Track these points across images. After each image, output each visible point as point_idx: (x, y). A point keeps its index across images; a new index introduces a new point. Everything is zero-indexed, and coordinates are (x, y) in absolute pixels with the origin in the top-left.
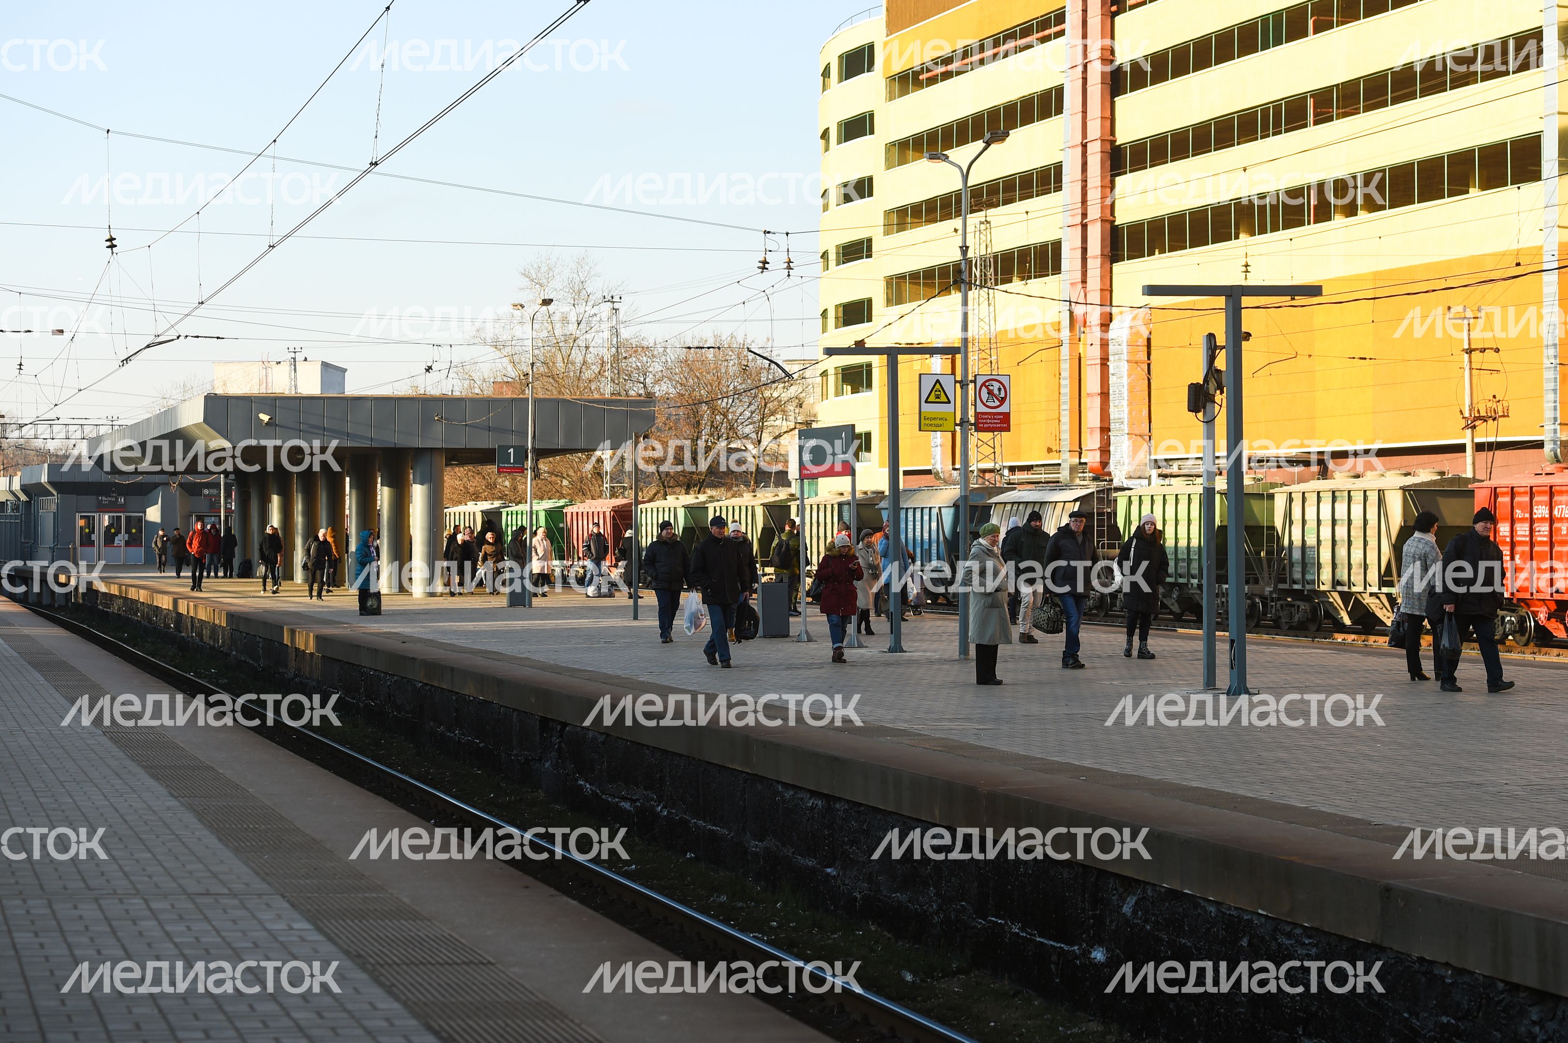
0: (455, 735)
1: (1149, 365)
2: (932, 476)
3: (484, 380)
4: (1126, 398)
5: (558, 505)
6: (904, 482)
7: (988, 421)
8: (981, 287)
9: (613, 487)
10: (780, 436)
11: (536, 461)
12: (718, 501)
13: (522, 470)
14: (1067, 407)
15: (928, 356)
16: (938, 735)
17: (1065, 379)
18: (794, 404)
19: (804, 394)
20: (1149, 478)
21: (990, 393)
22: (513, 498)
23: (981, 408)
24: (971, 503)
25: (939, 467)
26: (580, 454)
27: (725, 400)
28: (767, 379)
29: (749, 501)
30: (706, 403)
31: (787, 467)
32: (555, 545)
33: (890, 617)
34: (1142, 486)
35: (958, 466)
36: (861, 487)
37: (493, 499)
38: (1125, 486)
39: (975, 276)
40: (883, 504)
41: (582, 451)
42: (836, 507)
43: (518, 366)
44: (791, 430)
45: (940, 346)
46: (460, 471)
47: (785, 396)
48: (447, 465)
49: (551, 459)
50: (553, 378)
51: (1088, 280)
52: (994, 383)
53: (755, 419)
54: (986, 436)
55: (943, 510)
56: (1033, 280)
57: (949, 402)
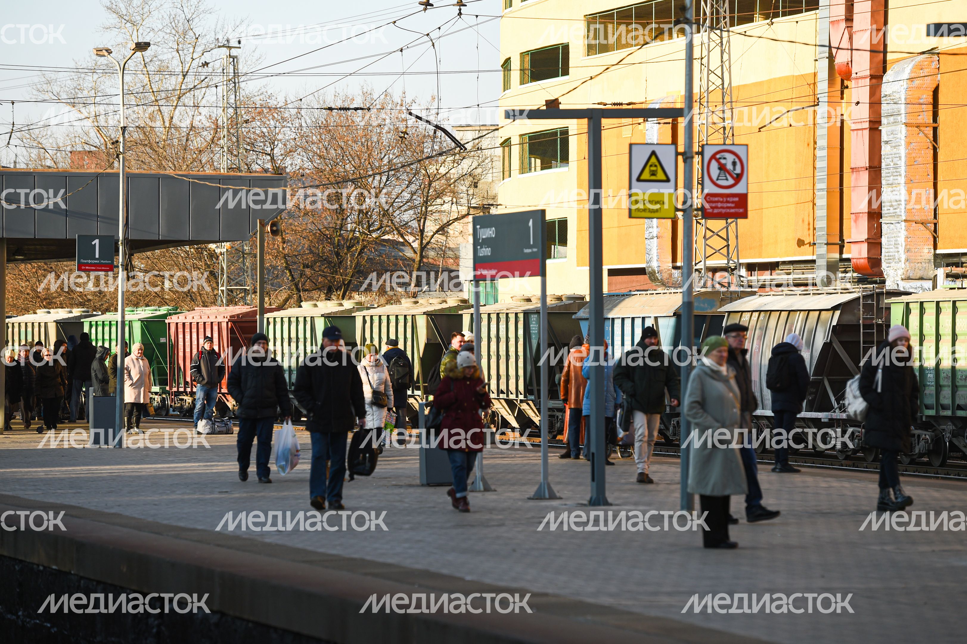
0: (18, 617)
1: (935, 130)
2: (646, 277)
3: (58, 149)
4: (903, 173)
5: (158, 313)
6: (610, 284)
7: (719, 205)
8: (712, 28)
9: (231, 291)
10: (448, 224)
11: (129, 256)
12: (368, 308)
13: (111, 267)
14: (823, 186)
15: (641, 120)
16: (653, 613)
17: (822, 149)
18: (467, 183)
19: (479, 170)
20: (934, 279)
21: (722, 168)
22: (98, 305)
23: (710, 188)
24: (696, 312)
25: (655, 265)
26: (187, 248)
27: (378, 178)
28: (433, 149)
29: (408, 309)
30: (353, 181)
31: (458, 265)
32: (155, 366)
33: (591, 457)
34: (924, 290)
35: (679, 264)
36: (553, 290)
37: (72, 306)
38: (902, 289)
39: (705, 14)
40: (582, 313)
41: (191, 243)
42: (521, 316)
43: (104, 131)
44: (464, 217)
45: (657, 106)
46: (26, 268)
47: (455, 173)
48: (9, 261)
49: (149, 253)
50: (151, 148)
51: (855, 17)
52: (727, 155)
53: (417, 203)
54: (717, 224)
55: (660, 320)
56: (781, 19)
57: (668, 180)
